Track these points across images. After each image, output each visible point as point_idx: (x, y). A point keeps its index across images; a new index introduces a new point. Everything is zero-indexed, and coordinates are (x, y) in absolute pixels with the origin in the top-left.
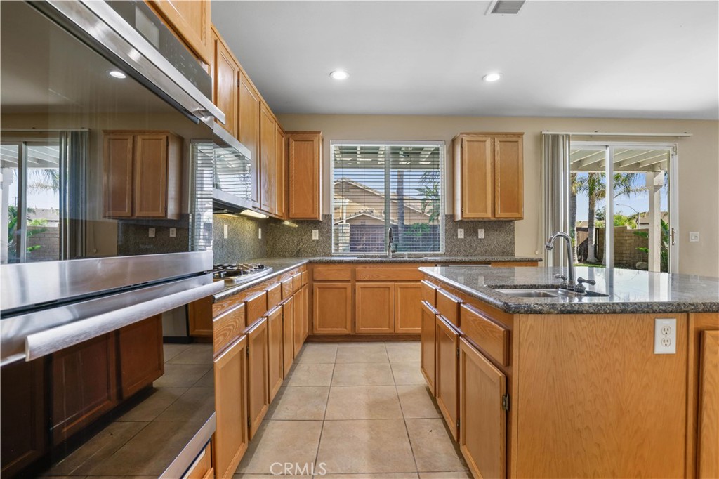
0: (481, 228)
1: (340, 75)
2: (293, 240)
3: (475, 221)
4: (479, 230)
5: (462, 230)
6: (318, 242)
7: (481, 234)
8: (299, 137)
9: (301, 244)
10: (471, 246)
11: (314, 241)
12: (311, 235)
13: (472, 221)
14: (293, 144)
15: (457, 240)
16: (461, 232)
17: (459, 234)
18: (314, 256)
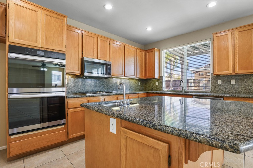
0: (233, 79)
1: (149, 29)
2: (151, 85)
3: (228, 76)
4: (231, 80)
5: (221, 81)
6: (158, 86)
7: (233, 82)
8: (149, 51)
9: (153, 87)
10: (226, 88)
11: (157, 85)
12: (156, 84)
13: (226, 76)
14: (147, 54)
15: (218, 85)
16: (219, 81)
17: (218, 82)
18: (157, 91)
